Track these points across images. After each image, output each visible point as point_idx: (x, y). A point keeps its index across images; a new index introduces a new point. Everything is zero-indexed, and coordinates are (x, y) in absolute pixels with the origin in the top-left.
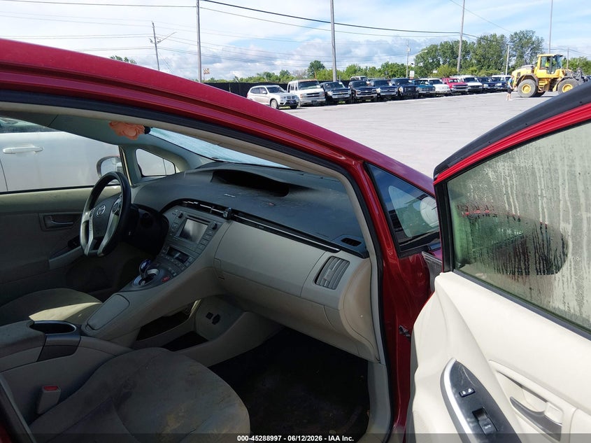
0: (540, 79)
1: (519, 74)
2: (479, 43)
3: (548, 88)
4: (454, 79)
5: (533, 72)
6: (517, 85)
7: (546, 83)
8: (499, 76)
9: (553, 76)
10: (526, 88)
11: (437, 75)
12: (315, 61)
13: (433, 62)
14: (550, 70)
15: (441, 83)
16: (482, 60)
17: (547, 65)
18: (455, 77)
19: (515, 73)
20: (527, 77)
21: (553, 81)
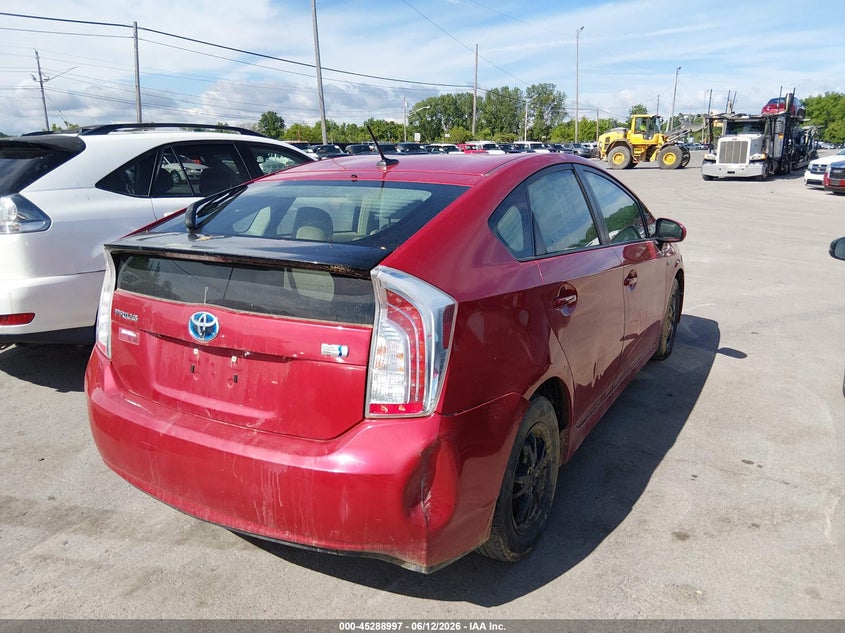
0: (635, 146)
1: (608, 139)
2: (489, 98)
3: (644, 157)
4: (471, 146)
5: (625, 136)
6: (607, 153)
7: (643, 150)
8: (523, 142)
9: (651, 141)
10: (618, 157)
11: (449, 140)
12: (269, 113)
13: (432, 120)
14: (647, 135)
15: (457, 150)
16: (493, 120)
17: (642, 128)
18: (471, 143)
19: (602, 138)
20: (618, 143)
21: (651, 149)
